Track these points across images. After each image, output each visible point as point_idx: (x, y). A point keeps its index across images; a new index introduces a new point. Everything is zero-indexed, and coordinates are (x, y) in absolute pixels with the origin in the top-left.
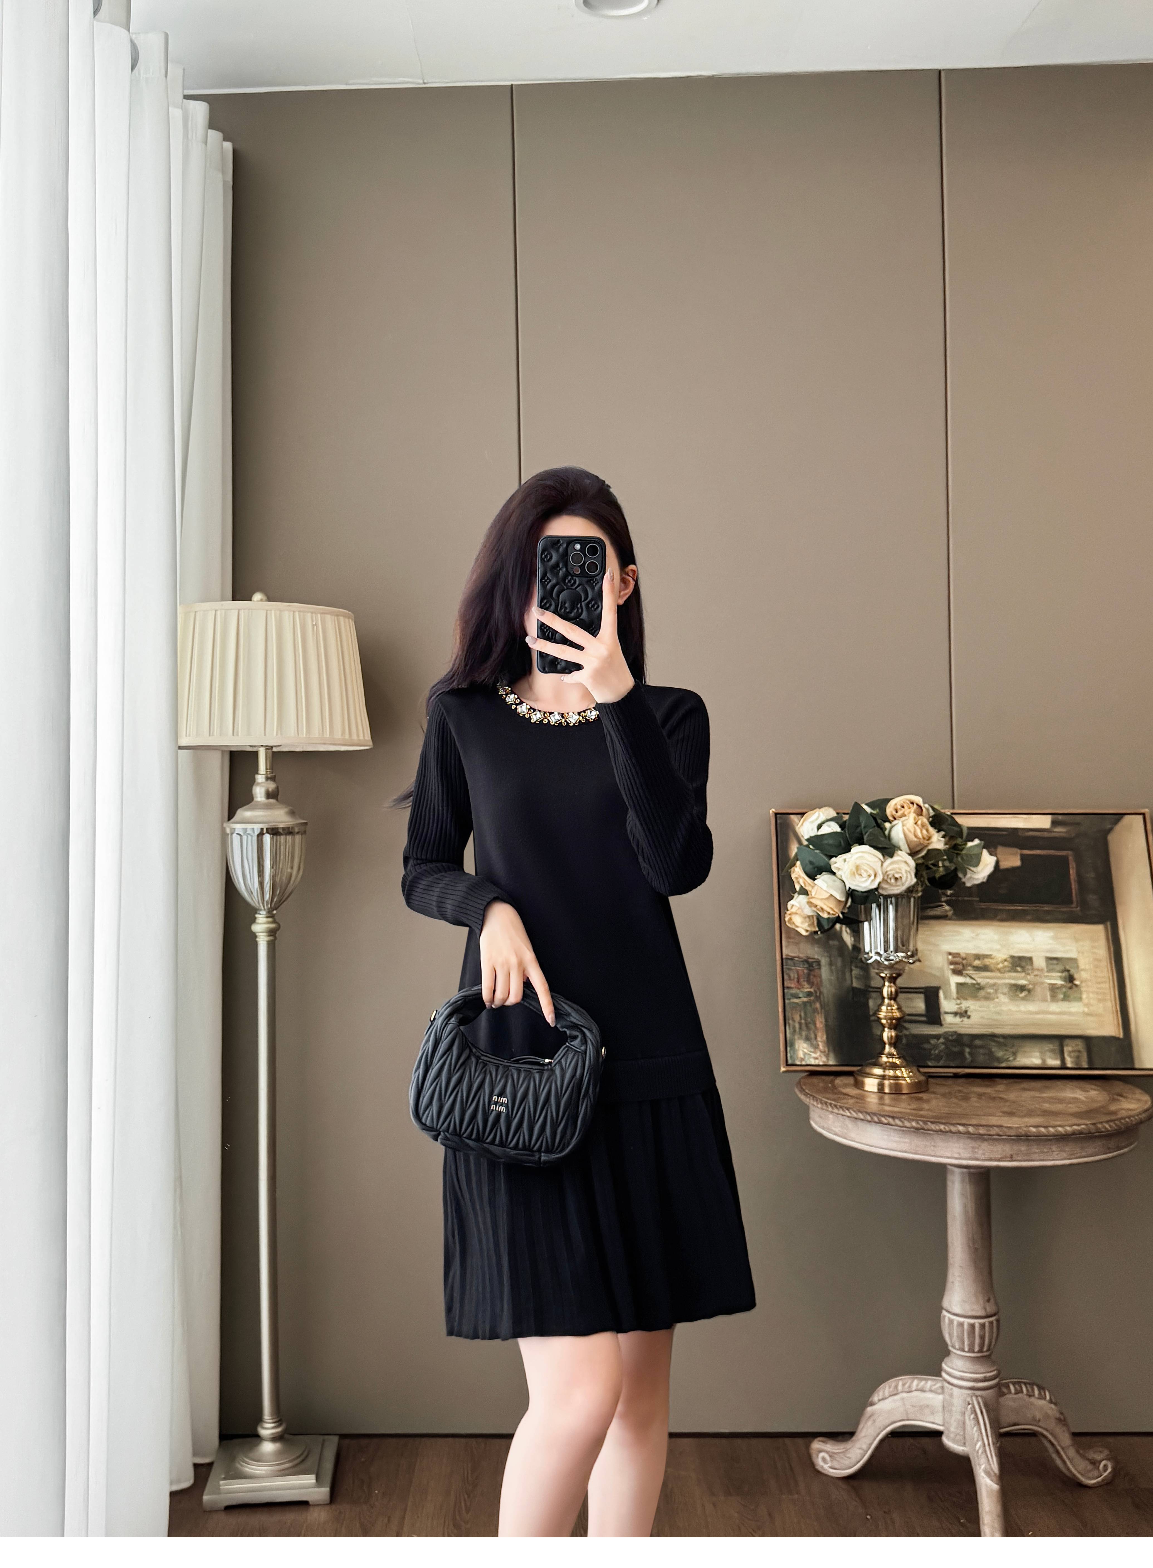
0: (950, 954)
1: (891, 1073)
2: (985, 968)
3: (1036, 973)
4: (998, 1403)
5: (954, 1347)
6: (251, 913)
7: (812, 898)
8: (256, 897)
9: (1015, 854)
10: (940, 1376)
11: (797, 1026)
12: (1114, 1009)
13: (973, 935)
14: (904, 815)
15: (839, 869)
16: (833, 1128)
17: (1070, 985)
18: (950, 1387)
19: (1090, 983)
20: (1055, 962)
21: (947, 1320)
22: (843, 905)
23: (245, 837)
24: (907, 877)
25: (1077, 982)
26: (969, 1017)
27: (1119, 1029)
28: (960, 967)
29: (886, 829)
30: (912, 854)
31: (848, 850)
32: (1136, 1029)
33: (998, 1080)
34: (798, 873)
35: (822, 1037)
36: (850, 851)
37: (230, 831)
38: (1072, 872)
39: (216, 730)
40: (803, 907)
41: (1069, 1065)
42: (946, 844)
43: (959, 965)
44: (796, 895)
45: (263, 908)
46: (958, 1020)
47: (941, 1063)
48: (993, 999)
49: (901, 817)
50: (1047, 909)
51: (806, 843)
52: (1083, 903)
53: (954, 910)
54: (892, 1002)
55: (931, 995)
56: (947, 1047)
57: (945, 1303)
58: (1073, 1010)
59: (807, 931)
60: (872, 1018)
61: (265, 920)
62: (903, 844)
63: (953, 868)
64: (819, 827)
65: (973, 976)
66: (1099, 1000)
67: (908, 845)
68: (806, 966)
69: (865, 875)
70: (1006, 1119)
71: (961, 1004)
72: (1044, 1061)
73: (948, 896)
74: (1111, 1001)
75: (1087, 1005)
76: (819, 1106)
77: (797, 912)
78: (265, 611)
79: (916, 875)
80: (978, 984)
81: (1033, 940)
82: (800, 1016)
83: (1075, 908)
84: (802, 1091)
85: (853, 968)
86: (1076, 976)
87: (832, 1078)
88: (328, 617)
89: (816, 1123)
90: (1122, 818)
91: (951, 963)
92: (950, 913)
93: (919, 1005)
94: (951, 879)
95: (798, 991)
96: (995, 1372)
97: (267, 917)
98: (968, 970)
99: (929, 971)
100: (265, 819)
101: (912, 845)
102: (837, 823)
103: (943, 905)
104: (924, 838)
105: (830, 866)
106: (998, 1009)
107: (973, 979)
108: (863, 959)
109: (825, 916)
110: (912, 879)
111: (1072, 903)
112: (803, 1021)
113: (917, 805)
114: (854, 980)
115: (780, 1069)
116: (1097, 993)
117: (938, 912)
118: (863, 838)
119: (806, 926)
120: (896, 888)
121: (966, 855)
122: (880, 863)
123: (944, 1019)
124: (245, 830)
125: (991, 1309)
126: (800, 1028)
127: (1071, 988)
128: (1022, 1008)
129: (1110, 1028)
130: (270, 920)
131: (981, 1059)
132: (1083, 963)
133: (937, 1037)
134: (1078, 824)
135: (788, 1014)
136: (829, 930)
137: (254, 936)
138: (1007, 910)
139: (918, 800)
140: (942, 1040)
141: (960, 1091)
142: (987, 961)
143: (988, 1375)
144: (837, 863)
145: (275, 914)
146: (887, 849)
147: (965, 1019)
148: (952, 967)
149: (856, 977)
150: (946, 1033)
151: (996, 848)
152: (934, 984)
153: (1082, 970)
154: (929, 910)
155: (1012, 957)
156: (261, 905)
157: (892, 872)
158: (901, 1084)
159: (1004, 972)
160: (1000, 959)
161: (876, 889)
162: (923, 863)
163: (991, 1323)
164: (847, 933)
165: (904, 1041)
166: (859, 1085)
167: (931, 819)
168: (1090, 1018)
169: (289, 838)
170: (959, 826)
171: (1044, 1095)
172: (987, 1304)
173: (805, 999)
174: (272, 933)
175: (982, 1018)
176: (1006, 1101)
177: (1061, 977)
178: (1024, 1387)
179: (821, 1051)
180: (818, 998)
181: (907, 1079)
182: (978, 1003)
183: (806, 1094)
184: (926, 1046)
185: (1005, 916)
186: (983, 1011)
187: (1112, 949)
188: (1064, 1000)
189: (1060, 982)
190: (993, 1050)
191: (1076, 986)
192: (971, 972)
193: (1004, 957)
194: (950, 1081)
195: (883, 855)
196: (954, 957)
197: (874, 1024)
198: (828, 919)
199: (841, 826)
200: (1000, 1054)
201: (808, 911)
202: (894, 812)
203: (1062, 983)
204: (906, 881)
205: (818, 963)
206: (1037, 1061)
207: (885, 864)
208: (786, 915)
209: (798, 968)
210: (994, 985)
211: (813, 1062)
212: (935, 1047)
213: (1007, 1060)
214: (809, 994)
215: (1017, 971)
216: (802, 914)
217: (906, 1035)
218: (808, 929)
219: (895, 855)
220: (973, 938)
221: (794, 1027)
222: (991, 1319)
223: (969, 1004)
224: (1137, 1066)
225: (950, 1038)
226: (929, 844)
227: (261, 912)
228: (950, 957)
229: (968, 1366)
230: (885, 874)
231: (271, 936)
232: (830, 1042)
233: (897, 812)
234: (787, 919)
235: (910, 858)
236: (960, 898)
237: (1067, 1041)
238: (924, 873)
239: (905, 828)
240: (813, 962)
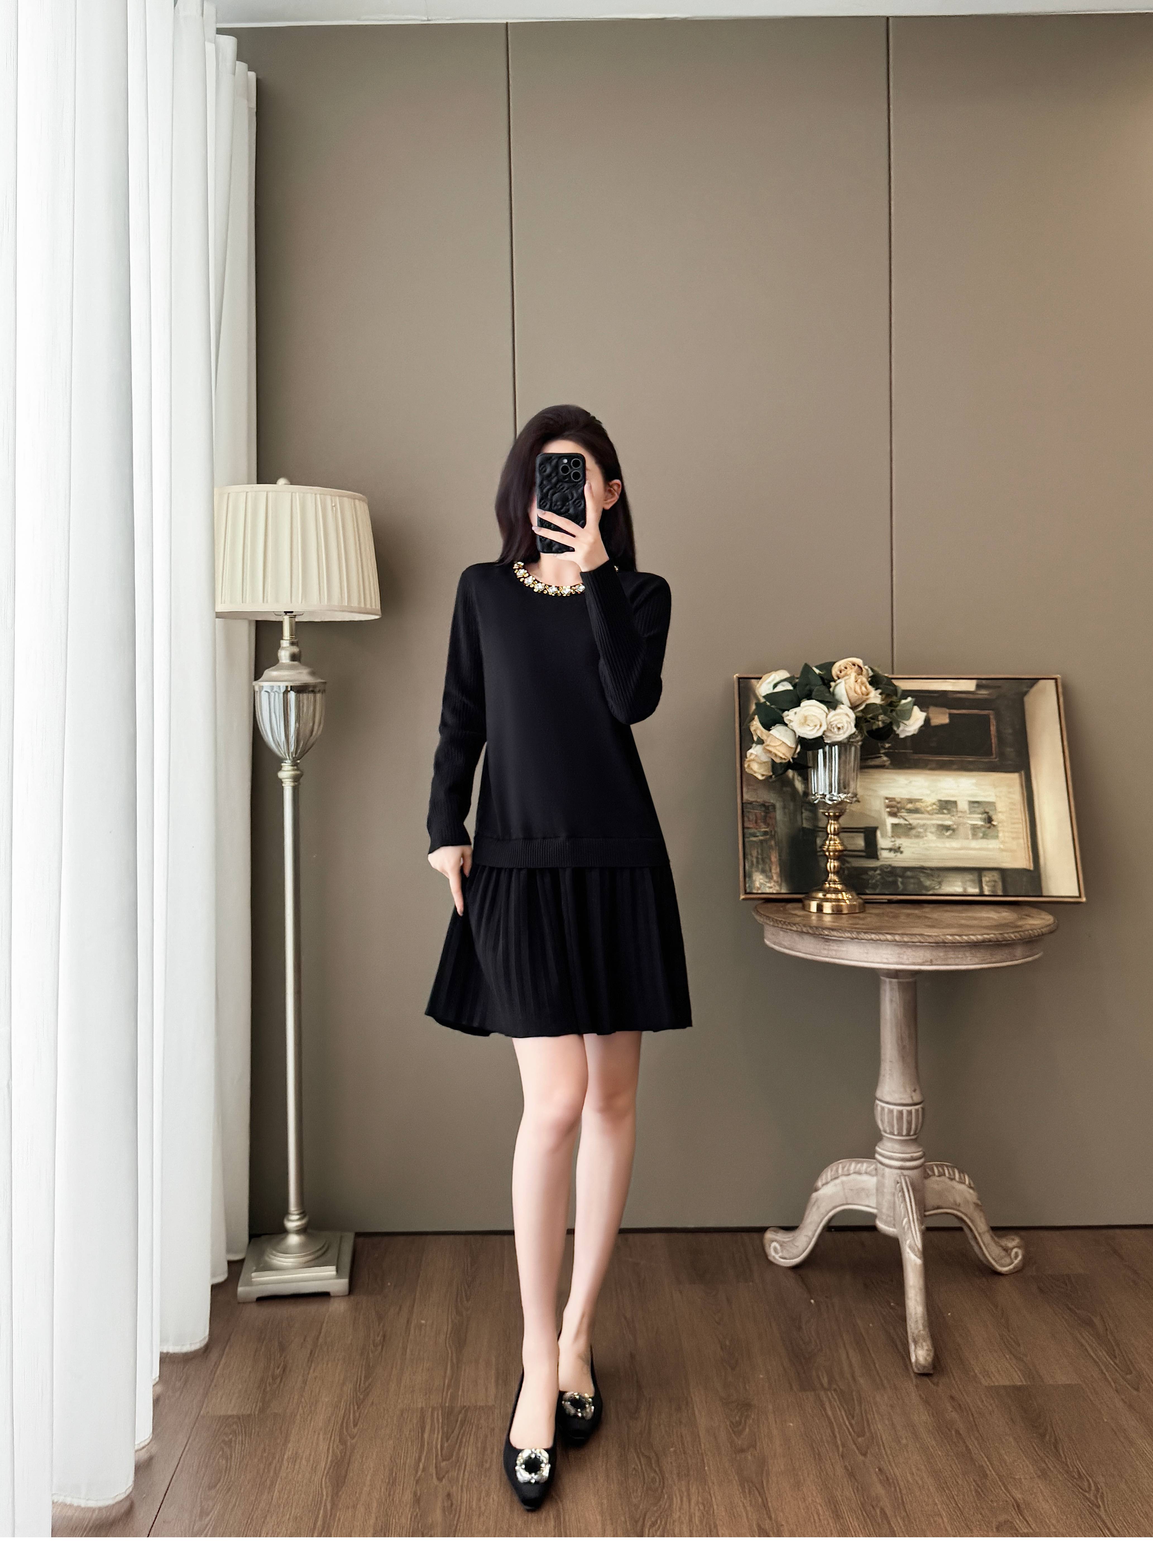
0: (887, 798)
1: (833, 896)
2: (916, 811)
3: (960, 814)
4: (923, 1184)
5: (885, 1132)
6: (278, 762)
7: (768, 745)
8: (282, 748)
9: (944, 714)
10: (874, 1158)
11: (755, 860)
12: (1026, 846)
13: (906, 782)
14: (846, 675)
15: (791, 721)
16: (783, 943)
17: (988, 825)
18: (882, 1167)
19: (1005, 824)
20: (976, 805)
21: (879, 1108)
22: (793, 751)
23: (272, 694)
24: (848, 728)
25: (994, 823)
26: (902, 852)
27: (1030, 862)
28: (895, 810)
29: (830, 687)
30: (853, 707)
31: (798, 705)
32: (1045, 864)
33: (926, 905)
34: (756, 725)
35: (775, 870)
36: (799, 705)
37: (259, 689)
38: (993, 729)
39: (248, 599)
40: (759, 755)
41: (986, 893)
42: (882, 700)
43: (895, 808)
44: (754, 745)
45: (288, 757)
46: (892, 855)
47: (877, 891)
48: (923, 837)
49: (843, 677)
50: (970, 759)
51: (763, 700)
52: (1002, 755)
53: (891, 760)
54: (836, 837)
55: (870, 834)
56: (883, 878)
57: (879, 1094)
58: (991, 846)
59: (763, 775)
60: (819, 854)
61: (291, 768)
62: (845, 700)
63: (888, 721)
64: (775, 686)
65: (906, 818)
66: (1013, 838)
67: (850, 700)
68: (763, 809)
69: (811, 725)
70: (928, 930)
71: (894, 841)
72: (965, 889)
73: (885, 749)
74: (1024, 839)
75: (1003, 842)
76: (771, 923)
77: (756, 758)
78: (290, 494)
79: (856, 726)
80: (910, 824)
81: (958, 786)
82: (758, 852)
83: (994, 759)
84: (758, 912)
85: (803, 811)
86: (994, 817)
87: (783, 904)
88: (345, 499)
89: (769, 940)
90: (1037, 682)
91: (888, 807)
92: (888, 763)
93: (860, 842)
94: (887, 732)
95: (756, 831)
96: (920, 1153)
97: (292, 766)
98: (903, 812)
99: (868, 813)
100: (289, 678)
101: (853, 701)
102: (791, 683)
103: (881, 757)
104: (863, 694)
105: (783, 718)
106: (926, 845)
107: (906, 820)
108: (811, 801)
109: (778, 761)
110: (852, 728)
111: (991, 754)
112: (760, 856)
113: (859, 666)
114: (804, 821)
115: (739, 897)
116: (1012, 832)
117: (877, 762)
118: (811, 695)
119: (762, 771)
120: (838, 736)
121: (900, 710)
122: (825, 714)
123: (880, 854)
124: (272, 687)
125: (917, 1098)
126: (758, 862)
127: (989, 828)
128: (948, 845)
129: (1021, 861)
130: (295, 767)
131: (911, 888)
132: (1000, 806)
133: (875, 869)
134: (999, 687)
135: (747, 851)
136: (781, 774)
137: (280, 782)
138: (935, 760)
139: (859, 661)
140: (878, 872)
141: (892, 913)
142: (918, 805)
143: (915, 1155)
144: (790, 716)
145: (299, 763)
146: (832, 703)
147: (899, 854)
148: (888, 810)
149: (806, 819)
150: (882, 866)
151: (928, 708)
152: (873, 825)
153: (1000, 812)
154: (869, 761)
155: (940, 801)
156: (287, 754)
157: (835, 722)
158: (842, 905)
159: (932, 814)
160: (929, 803)
161: (821, 737)
162: (863, 716)
163: (917, 1111)
164: (798, 780)
165: (846, 872)
166: (806, 908)
167: (870, 679)
168: (1005, 854)
169: (311, 696)
170: (895, 686)
171: (963, 915)
172: (913, 1094)
173: (761, 838)
174: (296, 779)
175: (913, 853)
176: (930, 918)
177: (981, 819)
178: (945, 1168)
179: (775, 882)
180: (773, 837)
181: (847, 901)
182: (909, 841)
183: (761, 915)
184: (864, 877)
185: (934, 766)
186: (914, 847)
187: (1025, 795)
188: (983, 838)
189: (981, 823)
190: (922, 880)
191: (994, 826)
192: (904, 814)
193: (934, 801)
194: (884, 906)
195: (828, 709)
196: (890, 801)
197: (820, 859)
198: (781, 763)
199: (793, 686)
200: (928, 883)
201: (765, 758)
202: (839, 673)
203: (982, 823)
204: (847, 730)
205: (774, 806)
206: (959, 889)
207: (829, 716)
208: (746, 762)
209: (755, 811)
210: (924, 825)
211: (768, 891)
212: (872, 877)
213: (934, 888)
214: (765, 833)
215: (943, 813)
216: (760, 762)
217: (848, 868)
218: (764, 773)
219: (838, 708)
220: (906, 784)
221: (752, 862)
222: (917, 1107)
223: (903, 842)
224: (1045, 894)
225: (885, 870)
226: (867, 699)
227: (286, 761)
228: (887, 801)
229: (897, 1147)
230: (829, 724)
231: (296, 782)
232: (782, 874)
233: (841, 672)
234: (746, 766)
235: (851, 711)
236: (896, 751)
237: (985, 873)
238: (864, 726)
239: (847, 686)
240: (768, 806)
